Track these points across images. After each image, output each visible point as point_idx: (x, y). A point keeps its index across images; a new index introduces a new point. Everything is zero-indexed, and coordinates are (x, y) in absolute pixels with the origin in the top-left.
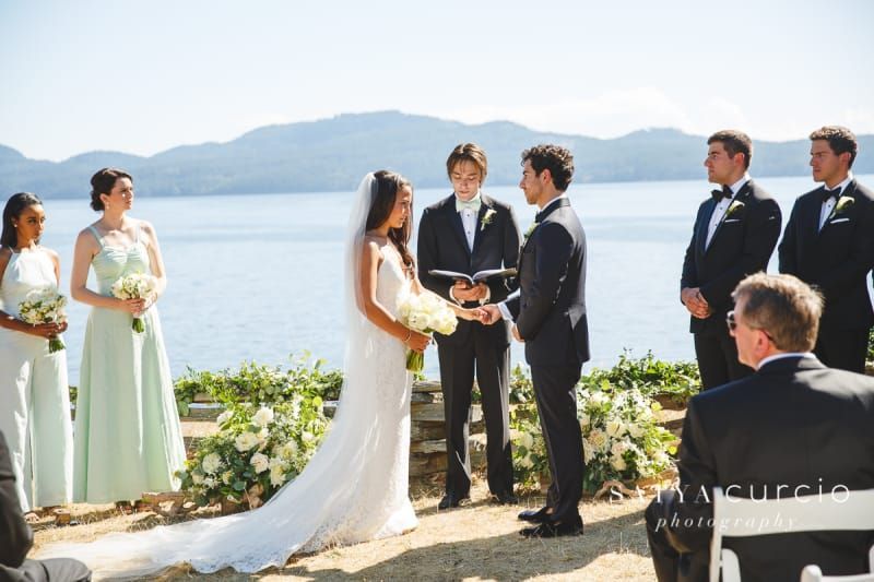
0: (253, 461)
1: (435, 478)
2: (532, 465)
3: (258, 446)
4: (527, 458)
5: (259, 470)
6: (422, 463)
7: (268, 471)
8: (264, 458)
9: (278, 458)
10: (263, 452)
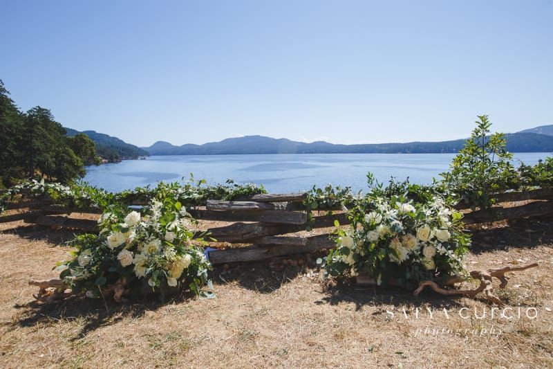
0: (119, 257)
1: (273, 263)
2: (354, 262)
3: (124, 245)
4: (350, 257)
5: (124, 264)
6: (264, 251)
7: (133, 265)
8: (130, 254)
9: (142, 254)
10: (130, 250)
